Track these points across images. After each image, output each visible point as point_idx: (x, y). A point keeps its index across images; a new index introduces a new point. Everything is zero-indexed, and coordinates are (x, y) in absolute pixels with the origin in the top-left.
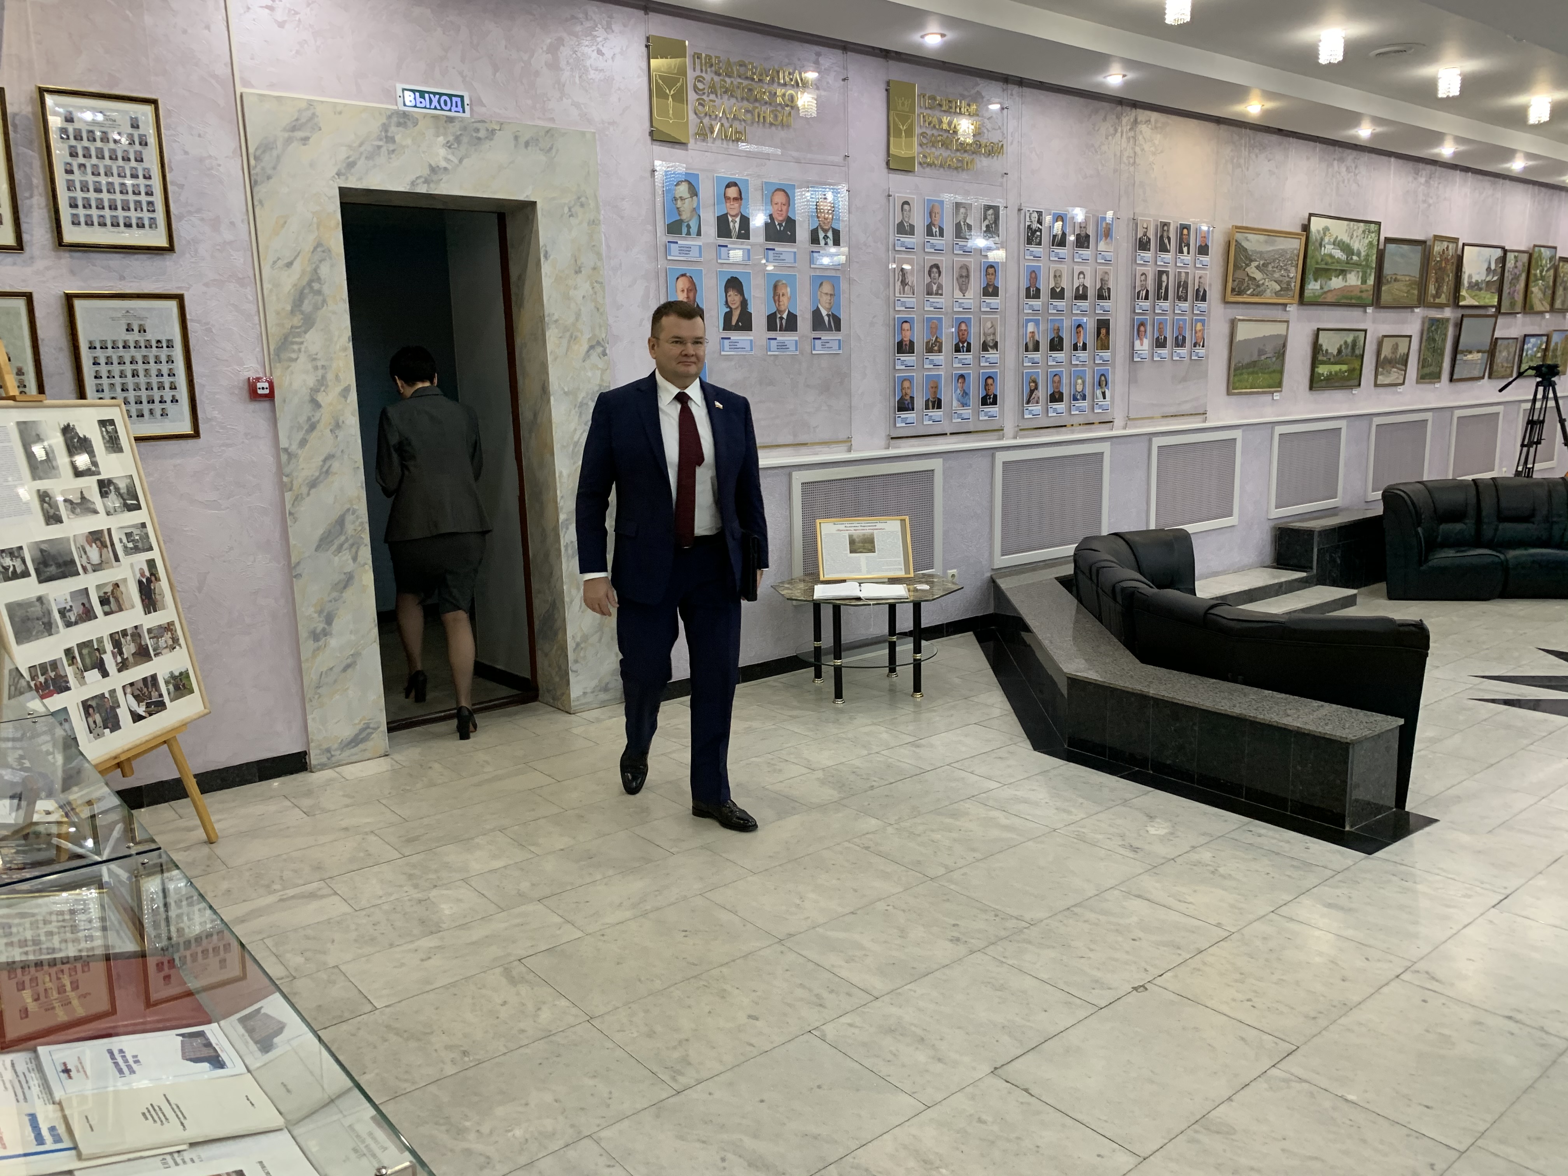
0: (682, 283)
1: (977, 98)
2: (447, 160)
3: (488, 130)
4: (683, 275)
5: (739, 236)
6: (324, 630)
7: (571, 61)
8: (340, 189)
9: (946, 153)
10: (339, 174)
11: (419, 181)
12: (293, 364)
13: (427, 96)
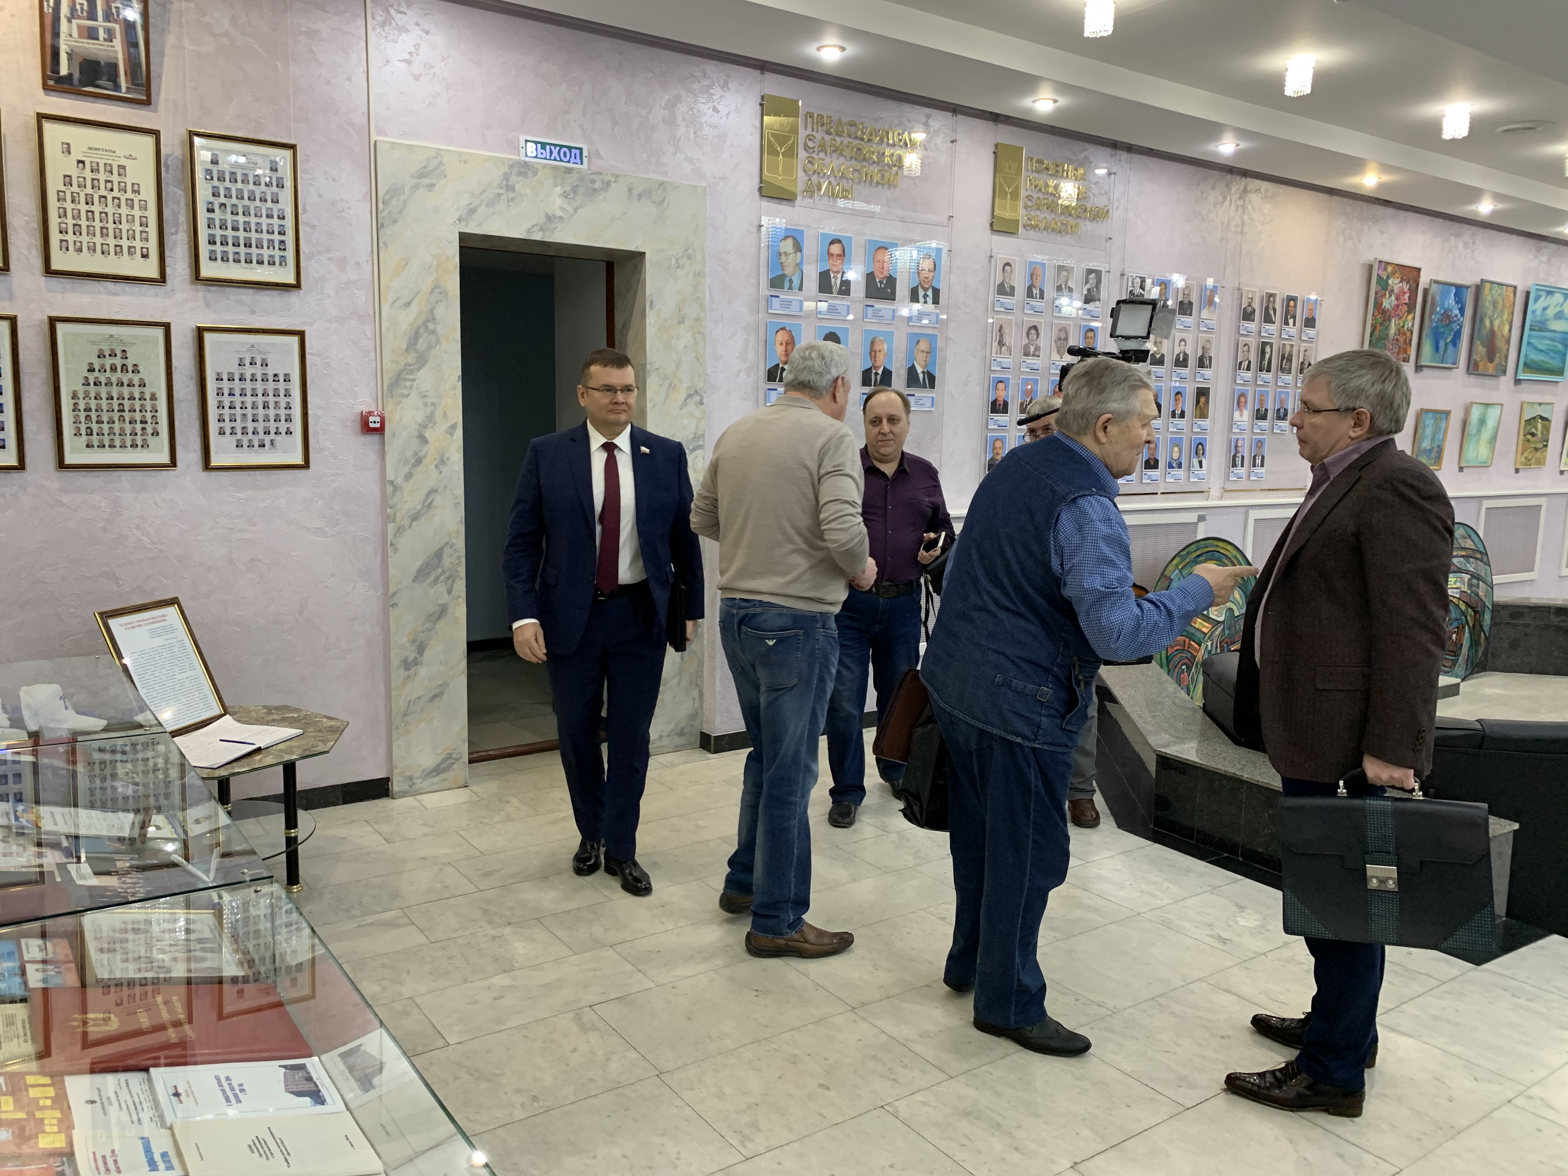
0: (781, 337)
1: (1086, 163)
2: (563, 209)
3: (603, 182)
4: (783, 329)
5: (841, 292)
6: (415, 658)
7: (687, 117)
8: (460, 234)
9: (1050, 217)
10: (460, 220)
11: (536, 228)
12: (405, 400)
13: (548, 147)
